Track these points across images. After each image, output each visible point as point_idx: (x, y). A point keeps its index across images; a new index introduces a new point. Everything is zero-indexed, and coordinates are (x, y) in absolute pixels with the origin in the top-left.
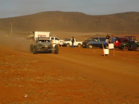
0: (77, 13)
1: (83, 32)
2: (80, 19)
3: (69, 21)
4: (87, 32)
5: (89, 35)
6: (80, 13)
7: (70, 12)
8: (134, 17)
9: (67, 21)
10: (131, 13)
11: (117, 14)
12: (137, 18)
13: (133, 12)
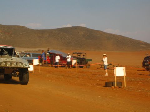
0: (19, 26)
1: (25, 47)
2: (21, 33)
3: (9, 35)
4: (28, 47)
5: (31, 51)
6: (22, 26)
7: (10, 26)
8: (79, 32)
9: (7, 35)
10: (76, 28)
11: (62, 29)
12: (82, 33)
13: (78, 27)
